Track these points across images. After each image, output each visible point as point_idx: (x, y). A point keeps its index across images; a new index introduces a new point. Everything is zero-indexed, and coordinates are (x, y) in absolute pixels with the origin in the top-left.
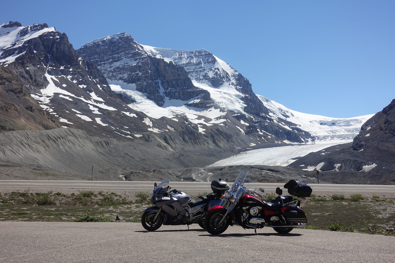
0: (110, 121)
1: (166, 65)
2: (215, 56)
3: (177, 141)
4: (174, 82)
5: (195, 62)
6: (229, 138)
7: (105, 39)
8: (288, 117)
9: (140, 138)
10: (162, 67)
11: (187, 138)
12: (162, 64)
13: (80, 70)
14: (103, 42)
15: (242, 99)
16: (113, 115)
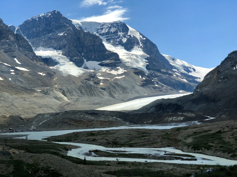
0: (20, 79)
1: (85, 34)
2: (128, 26)
3: (75, 93)
4: (91, 48)
5: (113, 31)
6: (125, 90)
7: (41, 16)
8: (191, 72)
9: (40, 91)
10: (82, 36)
11: (83, 91)
12: (82, 34)
13: (8, 41)
14: (39, 18)
15: (147, 59)
16: (26, 75)
